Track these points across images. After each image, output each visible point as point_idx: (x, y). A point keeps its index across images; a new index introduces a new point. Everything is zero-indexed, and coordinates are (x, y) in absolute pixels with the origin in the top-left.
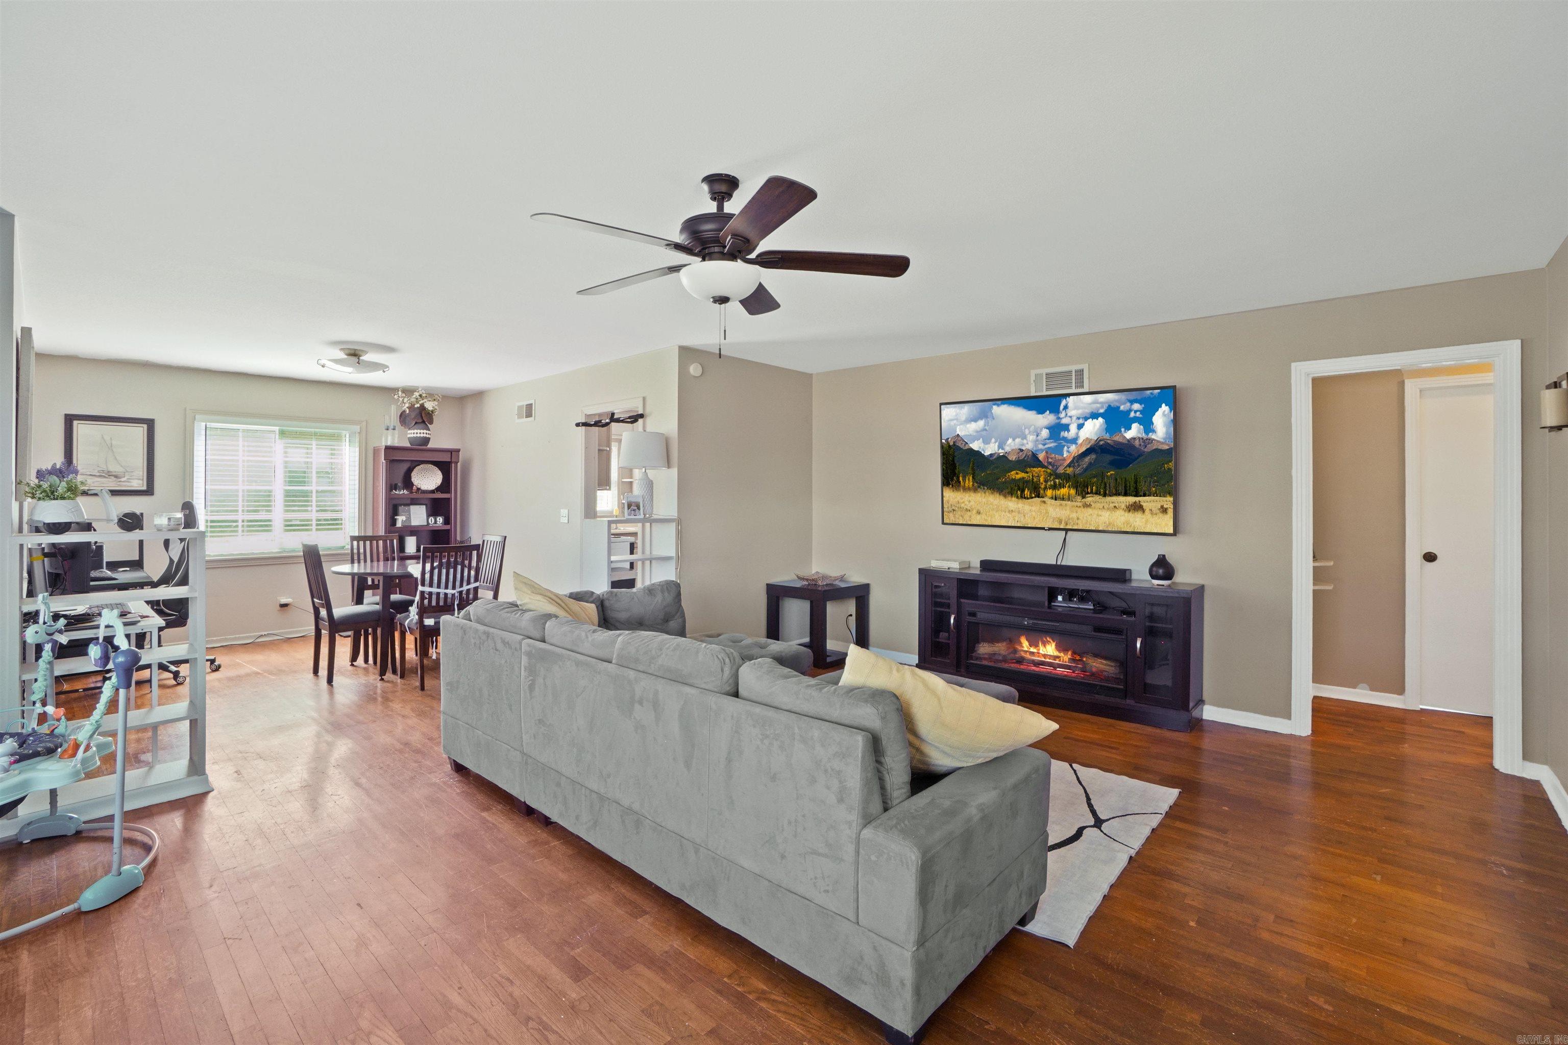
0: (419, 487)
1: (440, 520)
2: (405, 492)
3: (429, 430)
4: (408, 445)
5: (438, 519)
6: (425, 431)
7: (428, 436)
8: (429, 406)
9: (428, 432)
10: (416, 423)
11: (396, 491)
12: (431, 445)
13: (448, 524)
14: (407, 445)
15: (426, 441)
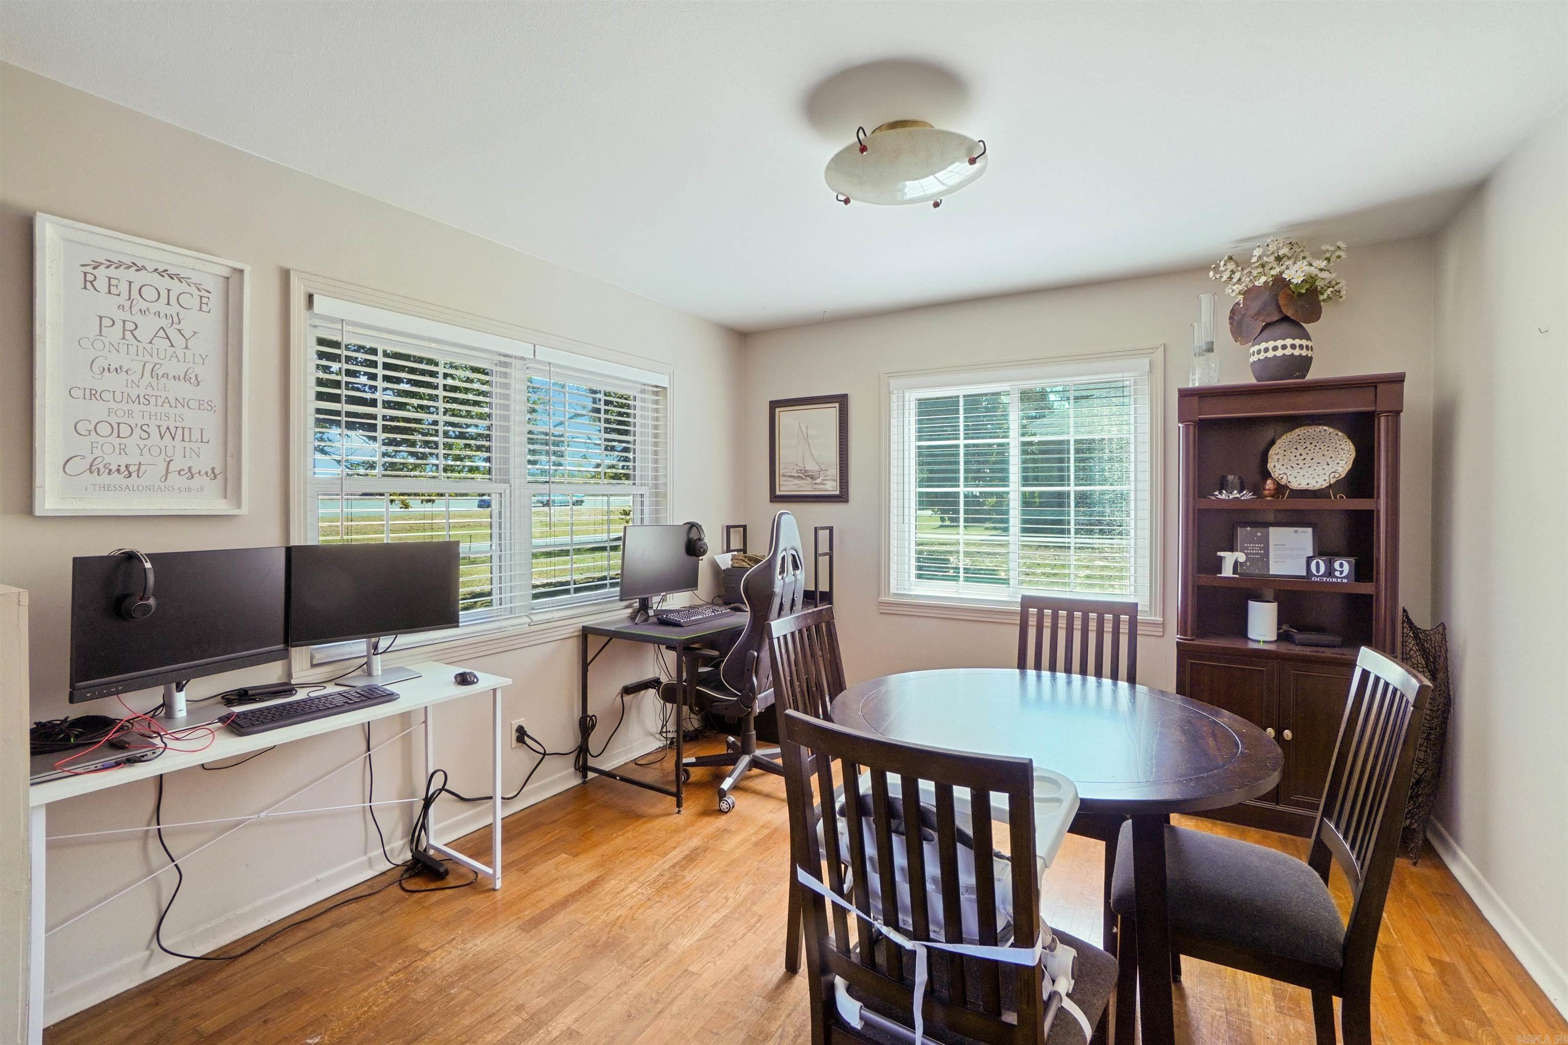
0: (1283, 482)
1: (1343, 568)
2: (1247, 495)
3: (1308, 338)
4: (1252, 381)
5: (1337, 565)
6: (1297, 342)
7: (1304, 353)
8: (1296, 273)
9: (1304, 342)
10: (1268, 325)
11: (1221, 493)
12: (1314, 374)
13: (1370, 580)
14: (1249, 379)
15: (1304, 363)
